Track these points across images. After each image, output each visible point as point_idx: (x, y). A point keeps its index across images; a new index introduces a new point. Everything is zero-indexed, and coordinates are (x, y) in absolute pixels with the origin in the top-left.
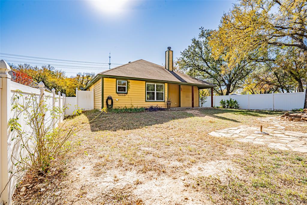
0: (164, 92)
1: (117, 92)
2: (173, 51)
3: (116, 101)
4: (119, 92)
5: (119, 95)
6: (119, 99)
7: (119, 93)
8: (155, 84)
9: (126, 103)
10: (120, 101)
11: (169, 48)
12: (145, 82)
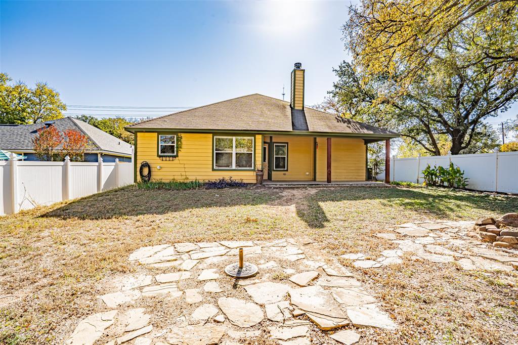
0: (253, 152)
1: (160, 154)
2: (304, 71)
3: (157, 170)
4: (162, 154)
5: (163, 160)
6: (162, 165)
7: (162, 156)
8: (234, 138)
9: (175, 173)
10: (163, 170)
11: (298, 65)
12: (212, 134)
